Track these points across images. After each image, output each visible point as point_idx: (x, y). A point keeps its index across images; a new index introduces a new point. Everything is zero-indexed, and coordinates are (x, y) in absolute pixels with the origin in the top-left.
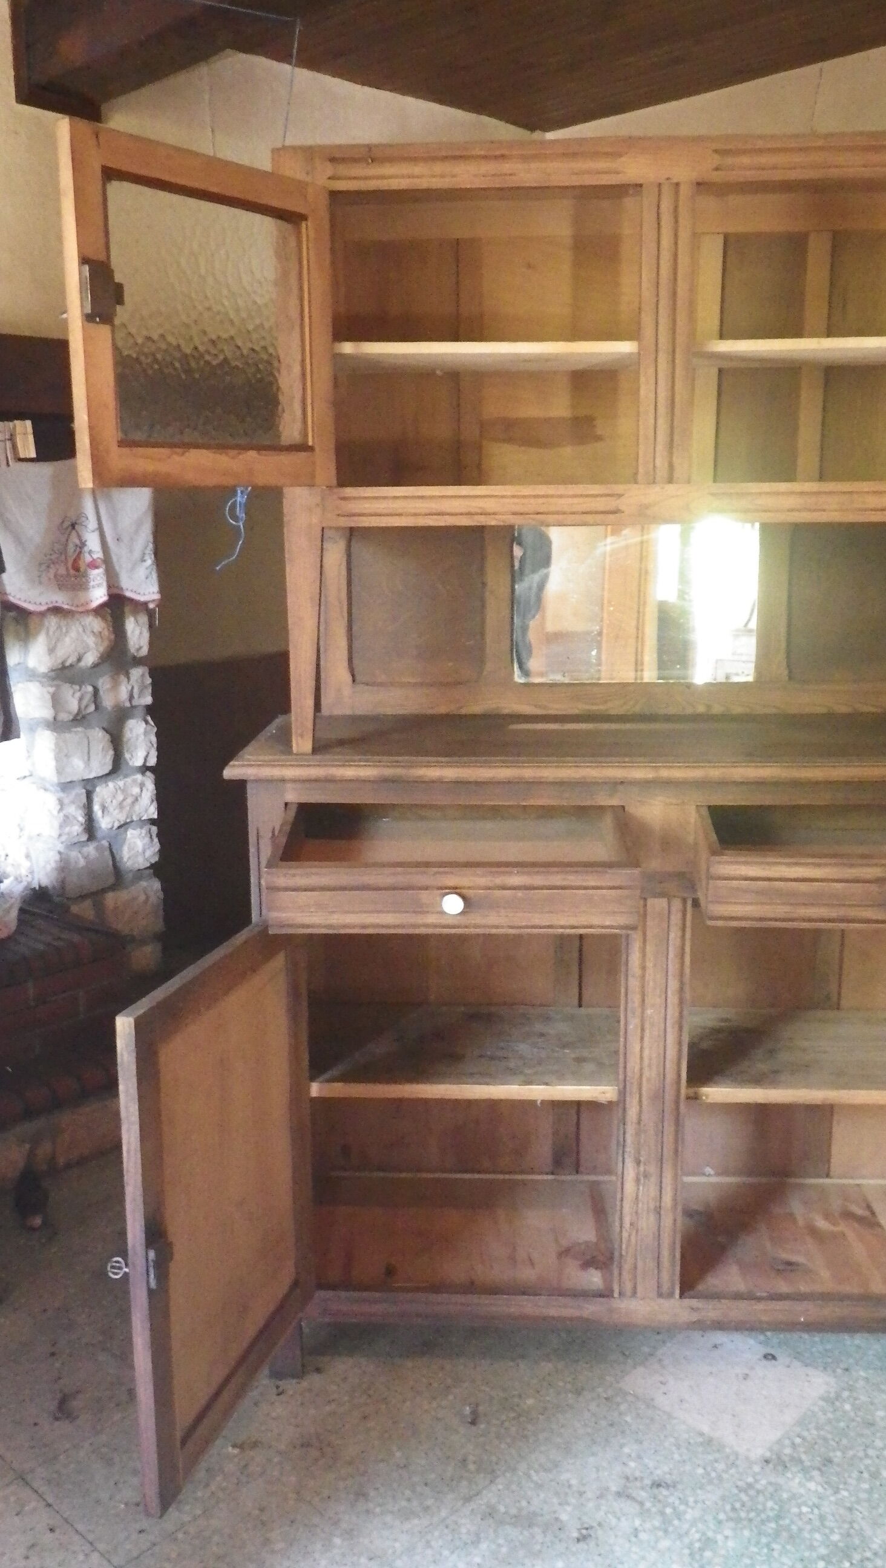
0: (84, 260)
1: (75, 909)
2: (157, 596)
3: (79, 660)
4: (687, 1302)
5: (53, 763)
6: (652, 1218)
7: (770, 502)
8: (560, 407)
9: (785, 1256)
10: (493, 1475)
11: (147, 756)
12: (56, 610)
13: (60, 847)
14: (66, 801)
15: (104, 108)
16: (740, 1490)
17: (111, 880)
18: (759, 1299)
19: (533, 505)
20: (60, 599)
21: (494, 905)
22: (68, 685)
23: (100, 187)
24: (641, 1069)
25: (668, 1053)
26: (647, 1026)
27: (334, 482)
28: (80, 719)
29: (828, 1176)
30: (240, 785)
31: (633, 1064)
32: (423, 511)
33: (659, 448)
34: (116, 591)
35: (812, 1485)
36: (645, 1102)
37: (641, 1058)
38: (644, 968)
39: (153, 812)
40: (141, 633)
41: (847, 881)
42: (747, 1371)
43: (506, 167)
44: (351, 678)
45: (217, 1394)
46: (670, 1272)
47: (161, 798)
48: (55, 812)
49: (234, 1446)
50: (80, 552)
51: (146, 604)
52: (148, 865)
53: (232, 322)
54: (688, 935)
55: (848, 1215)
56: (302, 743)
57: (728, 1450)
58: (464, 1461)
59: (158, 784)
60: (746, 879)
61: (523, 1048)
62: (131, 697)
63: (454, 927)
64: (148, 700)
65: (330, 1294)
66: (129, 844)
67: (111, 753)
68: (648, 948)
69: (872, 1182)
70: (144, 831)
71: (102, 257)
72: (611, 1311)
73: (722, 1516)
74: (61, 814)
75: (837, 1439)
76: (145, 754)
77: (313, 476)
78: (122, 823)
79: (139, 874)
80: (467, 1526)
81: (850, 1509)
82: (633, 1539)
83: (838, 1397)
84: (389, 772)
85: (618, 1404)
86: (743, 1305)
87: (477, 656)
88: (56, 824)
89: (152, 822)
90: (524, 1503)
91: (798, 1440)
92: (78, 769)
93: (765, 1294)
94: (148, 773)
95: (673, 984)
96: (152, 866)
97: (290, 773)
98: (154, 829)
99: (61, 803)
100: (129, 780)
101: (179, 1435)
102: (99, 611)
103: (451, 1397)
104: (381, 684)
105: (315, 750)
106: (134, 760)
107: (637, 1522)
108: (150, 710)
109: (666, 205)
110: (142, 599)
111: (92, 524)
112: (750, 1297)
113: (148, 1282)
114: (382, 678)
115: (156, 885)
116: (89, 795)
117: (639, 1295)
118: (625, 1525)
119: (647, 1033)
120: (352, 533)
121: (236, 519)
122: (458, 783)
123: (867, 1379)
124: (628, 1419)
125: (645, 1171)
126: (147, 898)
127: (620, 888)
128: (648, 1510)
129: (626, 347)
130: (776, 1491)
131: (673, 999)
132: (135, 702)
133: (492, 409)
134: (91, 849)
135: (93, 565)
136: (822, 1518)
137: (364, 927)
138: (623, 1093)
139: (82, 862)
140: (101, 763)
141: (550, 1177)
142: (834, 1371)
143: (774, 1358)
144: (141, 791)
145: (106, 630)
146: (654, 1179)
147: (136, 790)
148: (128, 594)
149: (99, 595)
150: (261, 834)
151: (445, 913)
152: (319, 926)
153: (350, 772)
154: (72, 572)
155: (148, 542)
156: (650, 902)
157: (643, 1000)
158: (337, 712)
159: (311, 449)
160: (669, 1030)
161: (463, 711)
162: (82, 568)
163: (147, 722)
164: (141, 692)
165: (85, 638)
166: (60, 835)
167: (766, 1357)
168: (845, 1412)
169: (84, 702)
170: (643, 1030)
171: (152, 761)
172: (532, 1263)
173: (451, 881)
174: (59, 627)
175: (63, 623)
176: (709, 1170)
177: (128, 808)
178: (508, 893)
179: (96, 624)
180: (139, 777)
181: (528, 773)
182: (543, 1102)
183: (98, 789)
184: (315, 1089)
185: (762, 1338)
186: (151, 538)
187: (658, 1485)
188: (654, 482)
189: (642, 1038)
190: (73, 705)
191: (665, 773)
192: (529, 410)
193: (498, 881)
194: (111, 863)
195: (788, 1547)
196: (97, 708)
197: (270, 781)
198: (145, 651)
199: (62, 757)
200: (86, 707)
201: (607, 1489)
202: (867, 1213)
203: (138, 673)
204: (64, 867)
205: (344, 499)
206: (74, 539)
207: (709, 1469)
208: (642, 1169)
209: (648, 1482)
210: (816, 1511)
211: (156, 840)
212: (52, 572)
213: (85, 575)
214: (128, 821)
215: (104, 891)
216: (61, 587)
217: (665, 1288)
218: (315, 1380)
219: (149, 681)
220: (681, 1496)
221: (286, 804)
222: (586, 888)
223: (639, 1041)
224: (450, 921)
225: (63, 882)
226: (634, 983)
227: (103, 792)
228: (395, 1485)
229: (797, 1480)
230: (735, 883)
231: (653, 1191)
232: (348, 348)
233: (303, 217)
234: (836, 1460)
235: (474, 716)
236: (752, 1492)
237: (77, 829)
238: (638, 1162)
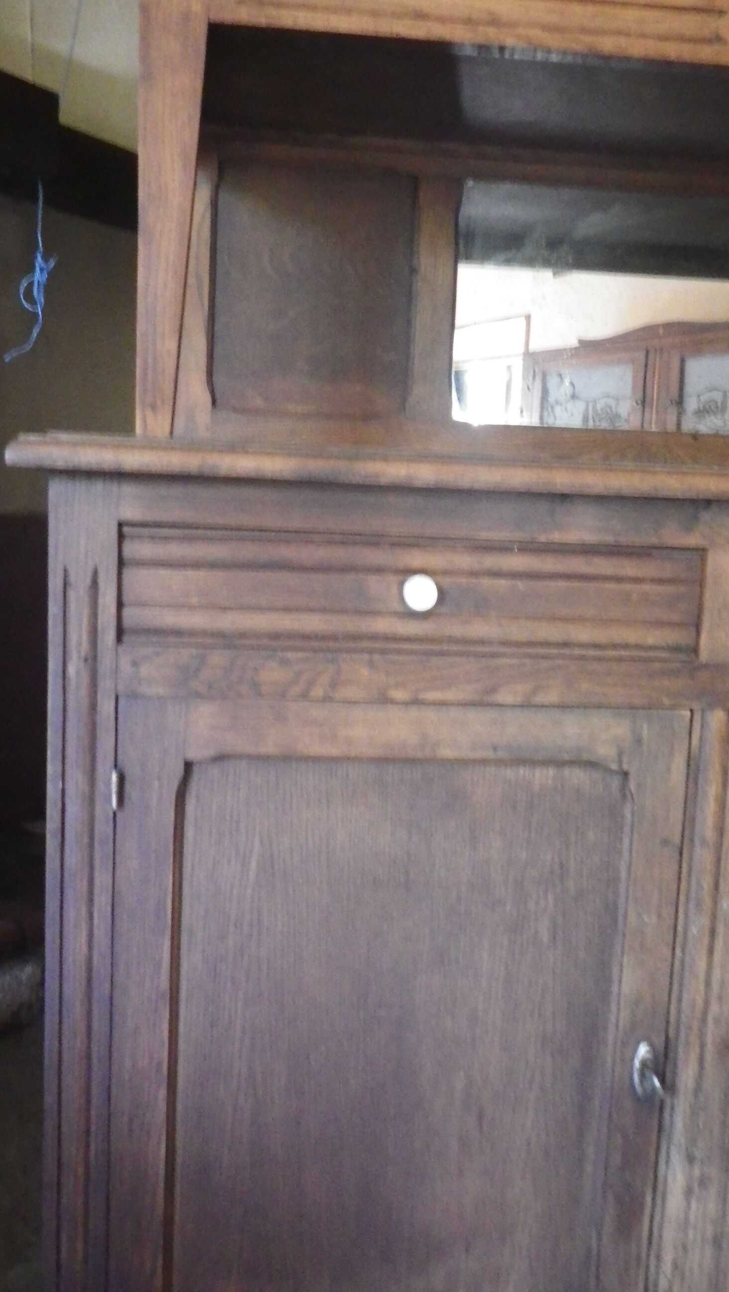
6: (709, 1252)
24: (707, 1003)
36: (709, 1056)
37: (708, 984)
44: (210, 399)
56: (153, 421)
97: (133, 459)
104: (255, 412)
114: (257, 403)
121: (32, 303)
125: (703, 1175)
150: (72, 578)
153: (245, 463)
170: (713, 933)
189: (711, 951)
197: (94, 476)
208: (697, 1170)
223: (704, 951)
238: (690, 1159)
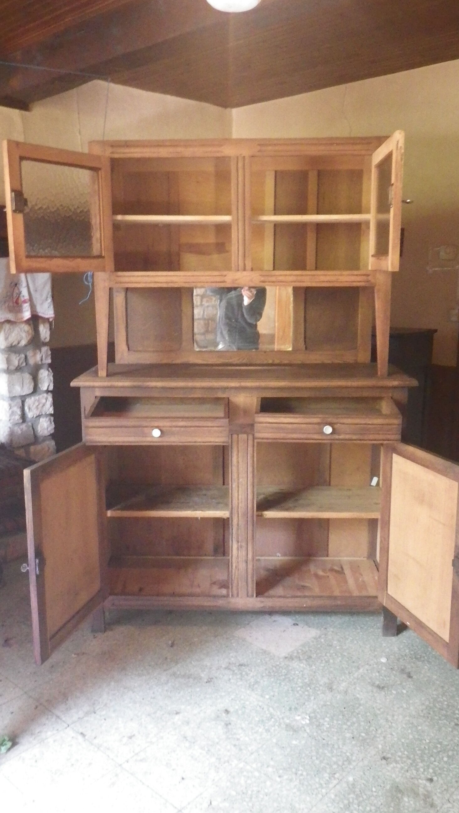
0: (13, 190)
1: (17, 452)
2: (53, 316)
3: (19, 343)
4: (259, 599)
5: (7, 388)
7: (294, 278)
8: (211, 239)
9: (303, 584)
10: (177, 663)
11: (49, 385)
12: (8, 321)
13: (10, 425)
14: (12, 405)
15: (30, 106)
16: (273, 666)
17: (33, 440)
18: (287, 598)
19: (192, 279)
20: (10, 317)
21: (173, 434)
22: (14, 354)
23: (18, 163)
24: (238, 504)
25: (249, 497)
26: (240, 486)
27: (113, 270)
28: (19, 369)
29: (327, 556)
30: (78, 389)
31: (235, 502)
32: (149, 281)
33: (240, 257)
34: (35, 313)
35: (302, 665)
36: (240, 517)
37: (238, 499)
38: (238, 462)
39: (51, 411)
40: (46, 331)
41: (306, 424)
42: (285, 629)
43: (179, 149)
44: (127, 349)
45: (65, 625)
46: (252, 587)
47: (55, 404)
48: (8, 410)
49: (75, 654)
50: (19, 296)
51: (48, 319)
52: (49, 434)
53: (70, 210)
54: (255, 449)
55: (332, 570)
56: (102, 373)
57: (271, 654)
58: (166, 658)
59: (54, 398)
60: (269, 423)
61: (196, 499)
62: (42, 360)
63: (156, 442)
64: (49, 361)
65: (115, 597)
66: (41, 425)
67: (33, 384)
68: (240, 454)
69: (345, 558)
70: (47, 419)
71: (19, 188)
72: (229, 603)
73: (264, 675)
74: (11, 411)
75: (315, 651)
76: (48, 385)
77: (104, 267)
78: (38, 415)
79: (45, 438)
80: (164, 678)
81: (315, 672)
82: (228, 682)
83: (320, 637)
84: (136, 384)
85: (231, 640)
86: (281, 599)
87: (179, 339)
88: (8, 415)
89: (51, 415)
90: (187, 672)
91: (300, 651)
92: (18, 390)
93: (290, 596)
94: (49, 394)
95: (250, 469)
96: (51, 435)
97: (97, 384)
98: (52, 418)
99: (10, 405)
100: (41, 396)
101: (49, 636)
102: (27, 322)
103: (164, 638)
104: (140, 351)
105: (107, 376)
106: (43, 387)
107: (231, 677)
108: (50, 366)
109: (240, 165)
110: (47, 317)
111: (24, 284)
112: (284, 597)
113: (36, 573)
114: (140, 349)
115: (53, 443)
116: (23, 403)
117: (240, 596)
118: (226, 678)
119: (240, 489)
120: (127, 289)
121: (88, 282)
122: (163, 388)
123: (333, 632)
124: (234, 645)
125: (241, 545)
126: (49, 448)
127: (221, 427)
128: (236, 673)
129: (226, 218)
130: (287, 667)
131: (250, 475)
132: (44, 362)
133: (184, 240)
134: (24, 426)
135: (25, 302)
136: (303, 675)
137: (124, 442)
138: (231, 513)
139: (20, 432)
140: (28, 388)
141: (213, 558)
142: (320, 629)
143: (297, 625)
144: (46, 402)
145: (31, 330)
146: (244, 549)
147: (44, 401)
148: (40, 314)
149: (27, 315)
150: (86, 409)
151: (154, 437)
152: (105, 442)
153: (120, 384)
154: (15, 305)
155: (49, 292)
156: (240, 436)
157: (238, 475)
158: (122, 362)
159: (104, 257)
160: (249, 487)
161: (174, 362)
162: (20, 302)
163: (49, 371)
164: (46, 358)
165: (21, 333)
166: (10, 420)
167: (294, 624)
168: (321, 642)
169: (20, 362)
170: (238, 488)
171: (51, 388)
172: (199, 586)
173: (156, 424)
174: (10, 329)
175: (11, 327)
176: (278, 554)
177: (40, 409)
178: (178, 429)
179: (26, 328)
180: (45, 395)
181: (190, 384)
182: (201, 518)
183: (27, 400)
184: (109, 513)
185: (294, 618)
186: (50, 290)
187: (241, 665)
188: (238, 271)
189: (238, 491)
190: (16, 363)
191: (243, 384)
192: (200, 240)
193: (174, 424)
194: (32, 433)
195: (288, 684)
196: (26, 364)
197: (89, 387)
198: (48, 340)
199: (11, 385)
200: (22, 364)
201: (221, 667)
202: (340, 569)
203: (45, 349)
204: (12, 434)
205: (118, 276)
206: (16, 291)
207: (263, 660)
208: (239, 544)
209: (237, 664)
210: (301, 673)
211: (53, 423)
212: (7, 305)
213: (21, 306)
214: (40, 414)
215: (29, 445)
216: (10, 311)
217: (250, 593)
218: (109, 633)
219: (50, 353)
220: (250, 669)
221: (96, 397)
222: (208, 427)
224: (154, 440)
225: (11, 440)
226: (234, 469)
227: (29, 402)
228: (137, 666)
229: (296, 663)
230: (265, 425)
231: (244, 553)
232: (119, 217)
233: (100, 169)
234: (313, 657)
235: (178, 364)
236: (278, 667)
237: (17, 417)
238: (238, 542)
